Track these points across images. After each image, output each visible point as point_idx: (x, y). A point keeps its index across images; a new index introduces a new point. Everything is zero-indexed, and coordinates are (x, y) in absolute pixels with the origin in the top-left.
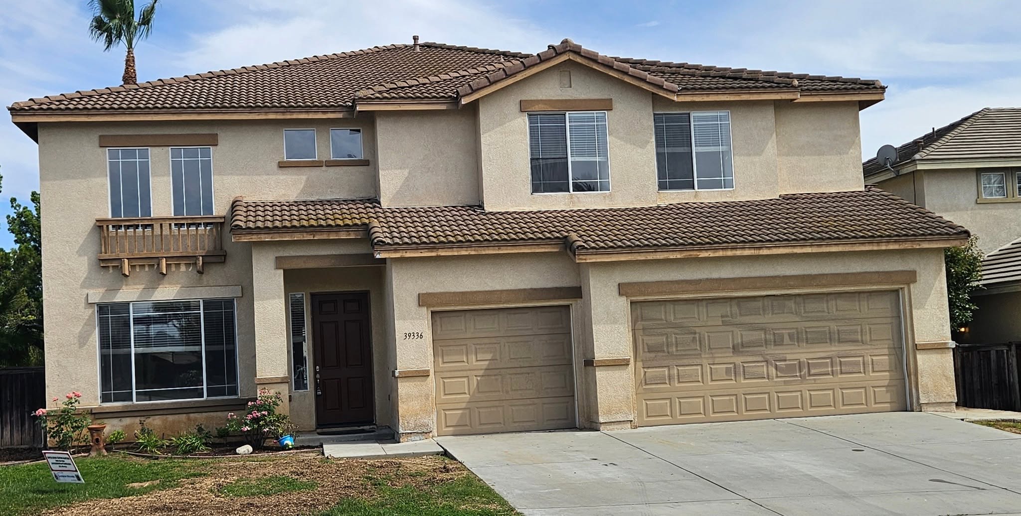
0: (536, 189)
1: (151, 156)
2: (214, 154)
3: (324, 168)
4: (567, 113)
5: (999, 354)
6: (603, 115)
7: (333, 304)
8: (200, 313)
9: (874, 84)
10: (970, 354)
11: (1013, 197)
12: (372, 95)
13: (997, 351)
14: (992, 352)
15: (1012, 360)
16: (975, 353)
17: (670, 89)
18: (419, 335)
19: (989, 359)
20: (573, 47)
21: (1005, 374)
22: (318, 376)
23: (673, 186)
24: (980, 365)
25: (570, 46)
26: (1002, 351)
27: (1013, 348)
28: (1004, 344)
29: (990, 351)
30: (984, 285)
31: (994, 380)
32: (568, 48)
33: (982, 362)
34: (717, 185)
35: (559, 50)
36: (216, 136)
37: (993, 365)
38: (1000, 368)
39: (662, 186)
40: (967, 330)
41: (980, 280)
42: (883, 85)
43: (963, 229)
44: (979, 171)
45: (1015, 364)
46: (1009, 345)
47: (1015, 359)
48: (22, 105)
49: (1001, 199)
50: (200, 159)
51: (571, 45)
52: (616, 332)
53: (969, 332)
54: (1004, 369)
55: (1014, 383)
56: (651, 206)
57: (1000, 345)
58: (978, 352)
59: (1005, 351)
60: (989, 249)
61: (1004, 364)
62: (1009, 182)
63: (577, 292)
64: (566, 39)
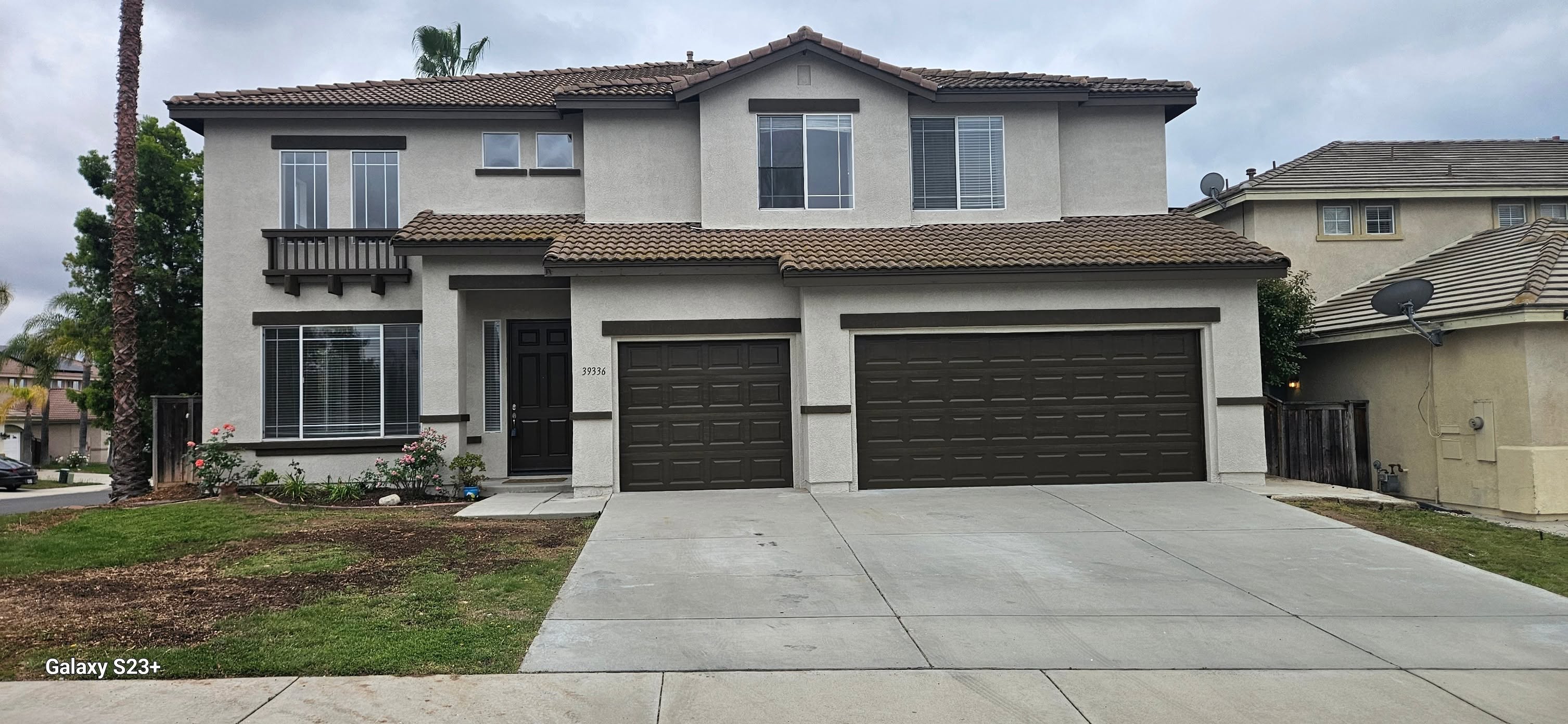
0: (764, 204)
1: (330, 161)
2: (401, 159)
3: (528, 178)
4: (805, 115)
5: (1333, 415)
6: (847, 118)
7: (535, 334)
8: (379, 340)
9: (1182, 86)
10: (1296, 413)
11: (1361, 234)
12: (576, 91)
13: (1330, 411)
14: (1324, 411)
15: (1348, 422)
16: (1303, 412)
17: (928, 87)
18: (601, 371)
19: (1320, 420)
20: (811, 36)
21: (1339, 436)
22: (514, 416)
23: (932, 204)
24: (1308, 427)
25: (808, 35)
26: (1337, 411)
27: (1351, 408)
28: (1340, 403)
29: (1321, 410)
30: (1317, 333)
31: (1326, 445)
32: (805, 37)
33: (1310, 423)
34: (984, 204)
35: (794, 38)
36: (404, 139)
37: (1325, 426)
38: (1333, 433)
39: (917, 204)
40: (1298, 385)
41: (1313, 327)
42: (1194, 87)
43: (1280, 256)
44: (1320, 203)
45: (1352, 427)
46: (1346, 405)
47: (1352, 422)
48: (181, 99)
49: (1345, 237)
50: (385, 165)
51: (810, 33)
52: (835, 373)
53: (1300, 388)
54: (1339, 433)
55: (1350, 448)
56: (902, 226)
57: (1334, 404)
58: (1307, 411)
59: (1340, 411)
60: (1329, 293)
61: (1339, 426)
62: (1357, 217)
63: (795, 325)
64: (804, 27)
